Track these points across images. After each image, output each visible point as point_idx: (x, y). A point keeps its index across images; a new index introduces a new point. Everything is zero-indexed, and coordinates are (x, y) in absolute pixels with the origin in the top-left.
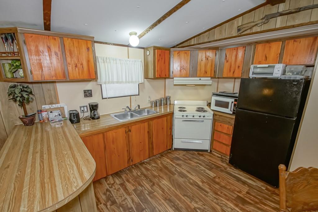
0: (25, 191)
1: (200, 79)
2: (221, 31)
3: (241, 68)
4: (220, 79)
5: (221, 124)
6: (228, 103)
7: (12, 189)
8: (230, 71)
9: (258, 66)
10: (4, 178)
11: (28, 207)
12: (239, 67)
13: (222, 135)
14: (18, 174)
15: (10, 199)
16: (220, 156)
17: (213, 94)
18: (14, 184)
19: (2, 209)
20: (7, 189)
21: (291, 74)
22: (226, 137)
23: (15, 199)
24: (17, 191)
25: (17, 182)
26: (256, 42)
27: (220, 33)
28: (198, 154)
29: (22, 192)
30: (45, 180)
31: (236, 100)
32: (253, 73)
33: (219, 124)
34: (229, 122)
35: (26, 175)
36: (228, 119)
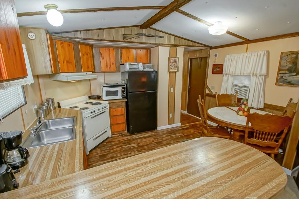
0: (248, 162)
1: (86, 74)
2: (109, 33)
3: (114, 64)
4: (105, 73)
5: (115, 109)
6: (117, 91)
7: (252, 170)
8: (107, 67)
9: (132, 64)
10: (245, 187)
11: (257, 154)
12: (113, 63)
13: (118, 117)
14: (234, 177)
15: (260, 165)
16: (118, 135)
17: (103, 86)
18: (246, 173)
19: (269, 165)
20: (254, 174)
21: (148, 68)
22: (122, 117)
23: (257, 163)
24: (251, 166)
25: (243, 172)
26: (121, 47)
27: (109, 35)
28: (107, 143)
29: (250, 163)
30: (231, 155)
31: (123, 88)
32: (130, 68)
33: (114, 110)
34: (121, 105)
35: (231, 171)
36: (120, 104)
